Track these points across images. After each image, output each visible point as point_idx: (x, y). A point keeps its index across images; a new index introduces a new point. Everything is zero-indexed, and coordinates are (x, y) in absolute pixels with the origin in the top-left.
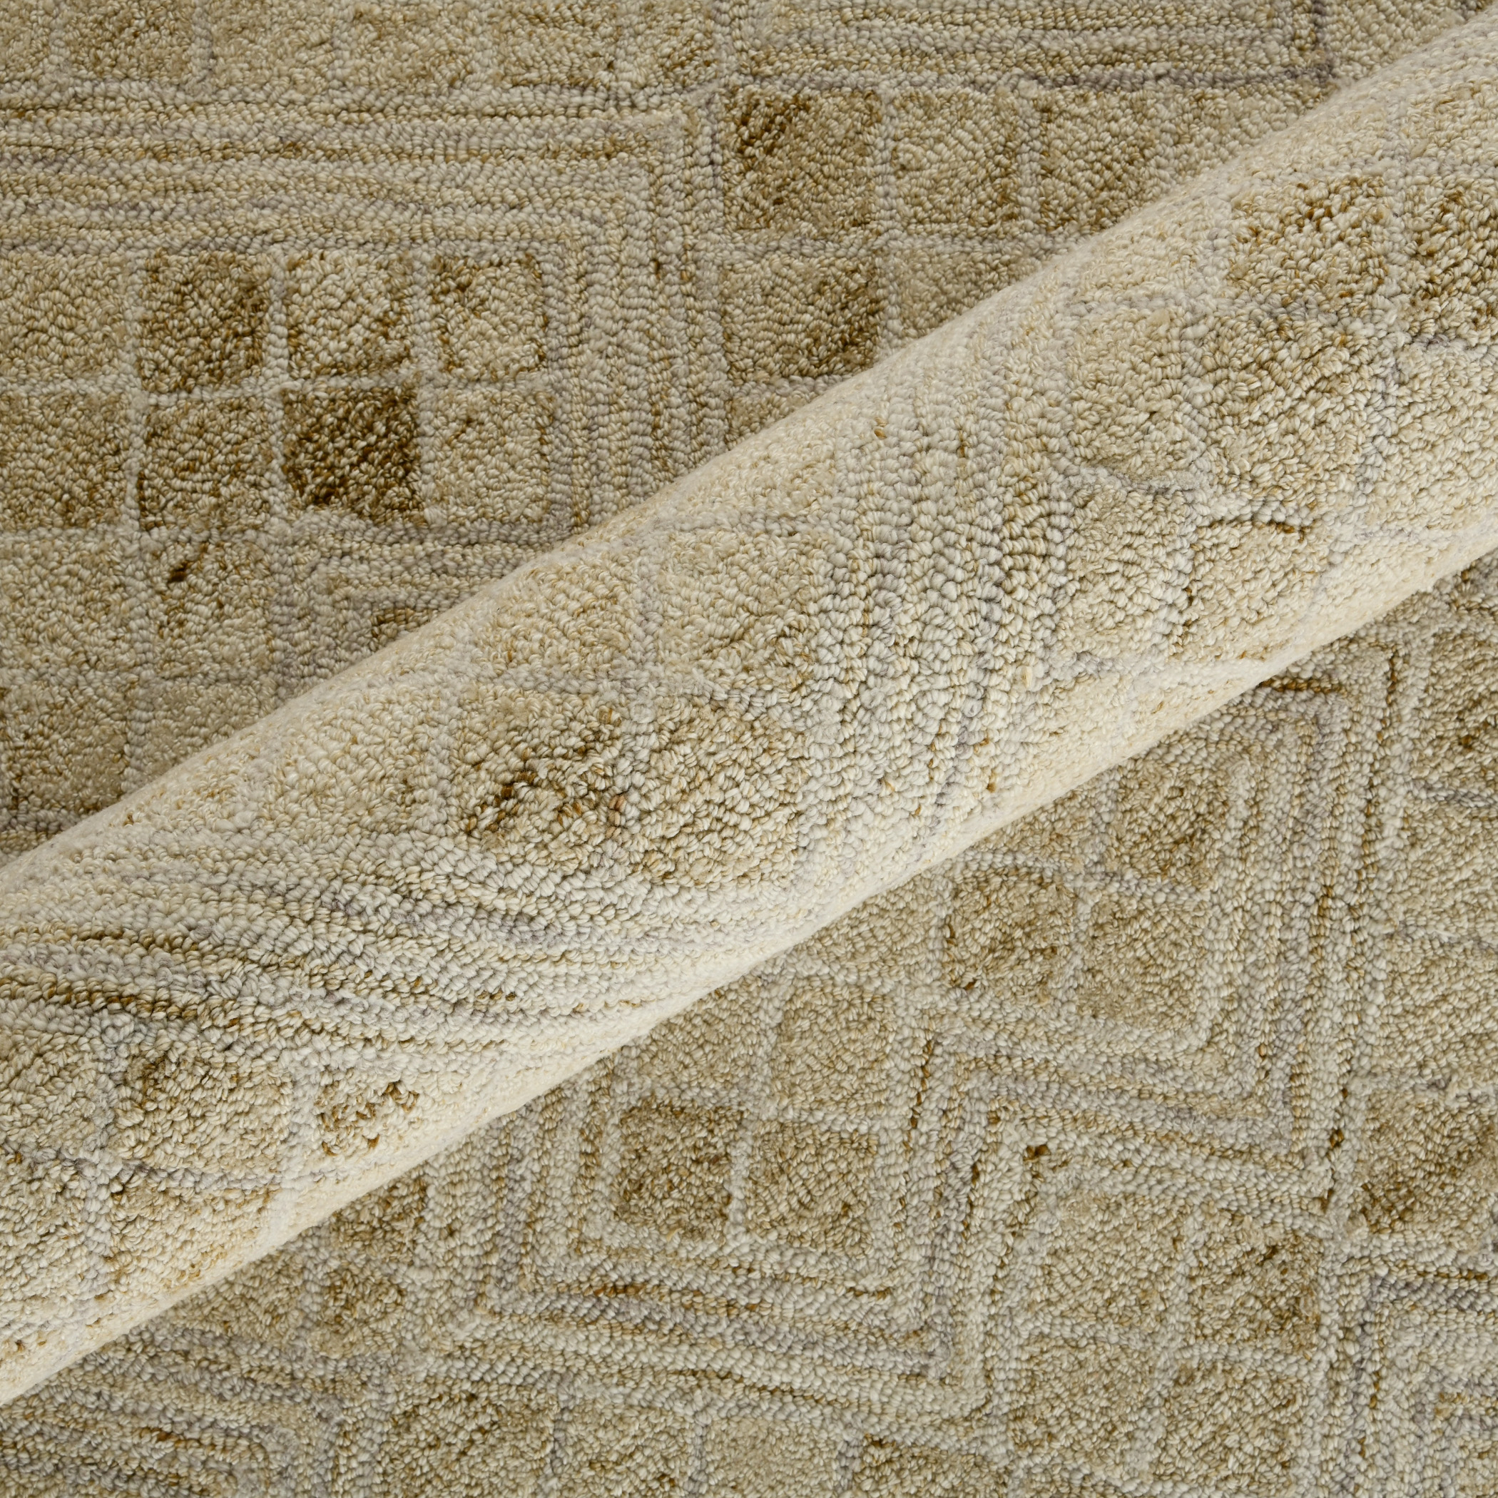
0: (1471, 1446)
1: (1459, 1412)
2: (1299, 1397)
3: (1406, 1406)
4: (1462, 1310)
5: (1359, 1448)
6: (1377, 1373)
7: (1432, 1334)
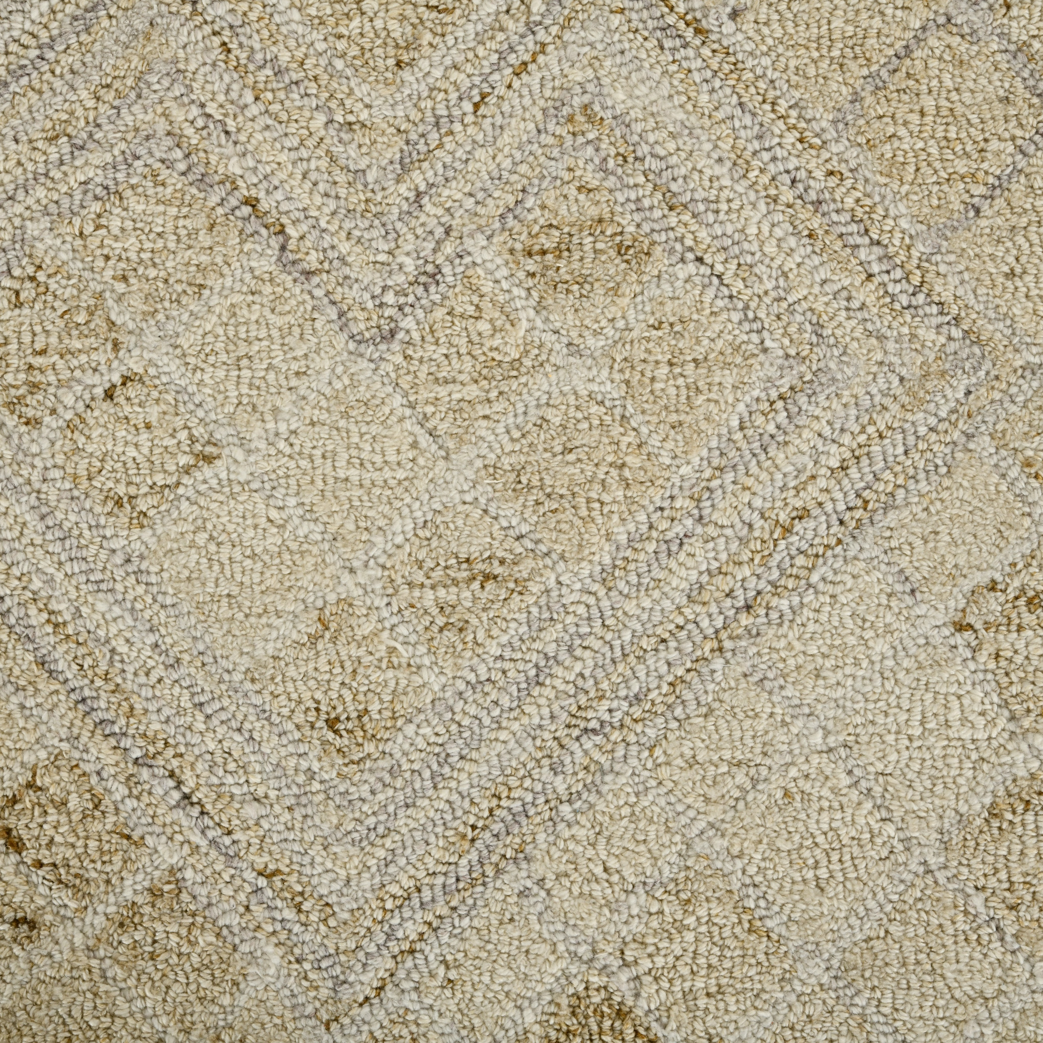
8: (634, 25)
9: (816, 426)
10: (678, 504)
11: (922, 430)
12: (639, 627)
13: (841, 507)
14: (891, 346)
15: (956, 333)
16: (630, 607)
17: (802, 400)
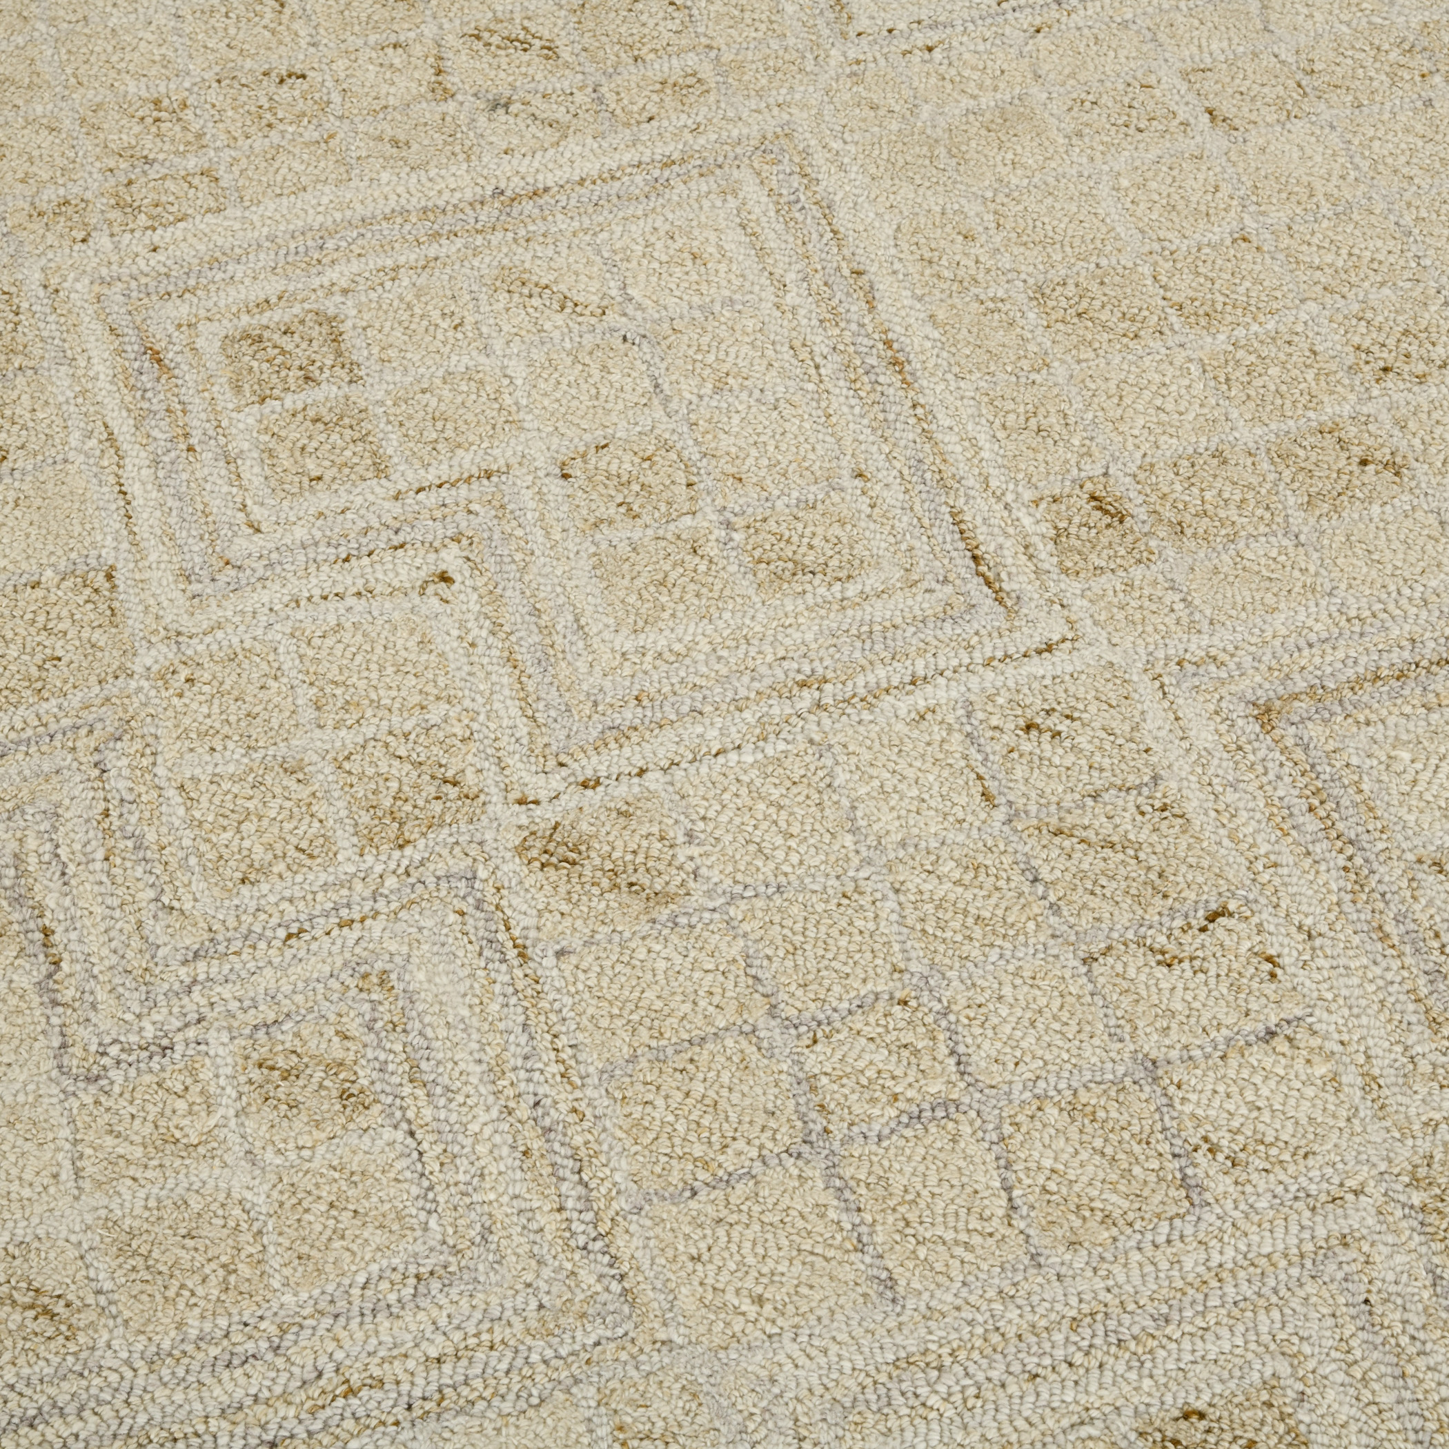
0: (344, 1020)
1: (374, 997)
2: (319, 860)
3: (358, 950)
4: (480, 954)
5: (294, 930)
6: (377, 913)
7: (443, 939)
8: (466, 928)
9: (435, 1312)
10: (263, 1326)
11: (535, 1357)
12: (158, 1416)
13: (417, 1393)
14: (546, 1272)
15: (615, 1287)
16: (161, 1393)
17: (435, 1285)
